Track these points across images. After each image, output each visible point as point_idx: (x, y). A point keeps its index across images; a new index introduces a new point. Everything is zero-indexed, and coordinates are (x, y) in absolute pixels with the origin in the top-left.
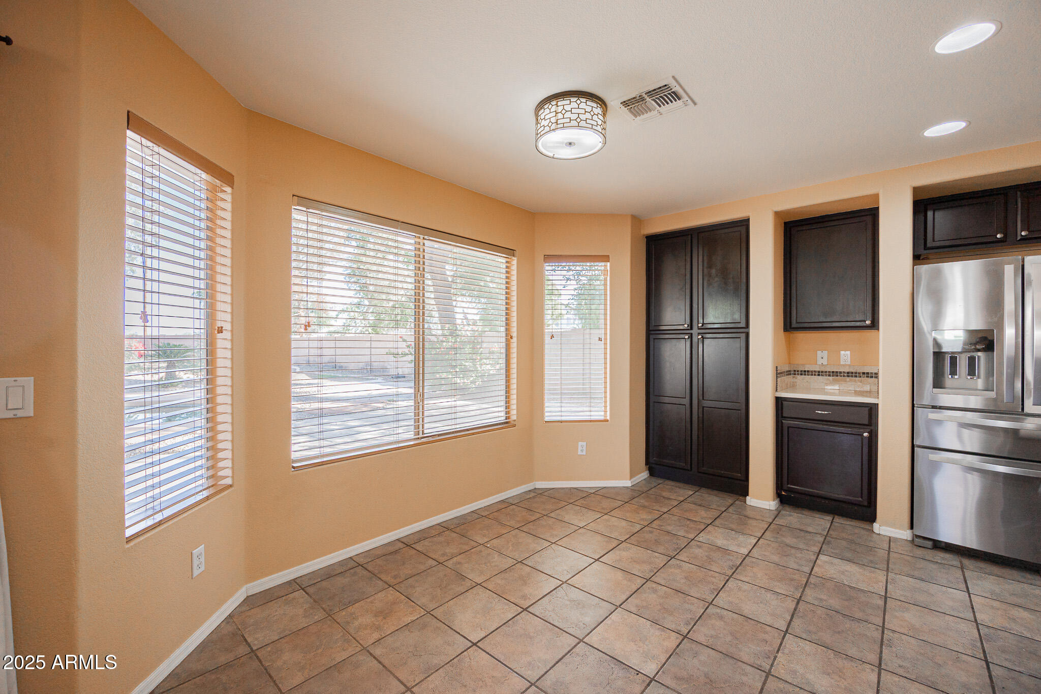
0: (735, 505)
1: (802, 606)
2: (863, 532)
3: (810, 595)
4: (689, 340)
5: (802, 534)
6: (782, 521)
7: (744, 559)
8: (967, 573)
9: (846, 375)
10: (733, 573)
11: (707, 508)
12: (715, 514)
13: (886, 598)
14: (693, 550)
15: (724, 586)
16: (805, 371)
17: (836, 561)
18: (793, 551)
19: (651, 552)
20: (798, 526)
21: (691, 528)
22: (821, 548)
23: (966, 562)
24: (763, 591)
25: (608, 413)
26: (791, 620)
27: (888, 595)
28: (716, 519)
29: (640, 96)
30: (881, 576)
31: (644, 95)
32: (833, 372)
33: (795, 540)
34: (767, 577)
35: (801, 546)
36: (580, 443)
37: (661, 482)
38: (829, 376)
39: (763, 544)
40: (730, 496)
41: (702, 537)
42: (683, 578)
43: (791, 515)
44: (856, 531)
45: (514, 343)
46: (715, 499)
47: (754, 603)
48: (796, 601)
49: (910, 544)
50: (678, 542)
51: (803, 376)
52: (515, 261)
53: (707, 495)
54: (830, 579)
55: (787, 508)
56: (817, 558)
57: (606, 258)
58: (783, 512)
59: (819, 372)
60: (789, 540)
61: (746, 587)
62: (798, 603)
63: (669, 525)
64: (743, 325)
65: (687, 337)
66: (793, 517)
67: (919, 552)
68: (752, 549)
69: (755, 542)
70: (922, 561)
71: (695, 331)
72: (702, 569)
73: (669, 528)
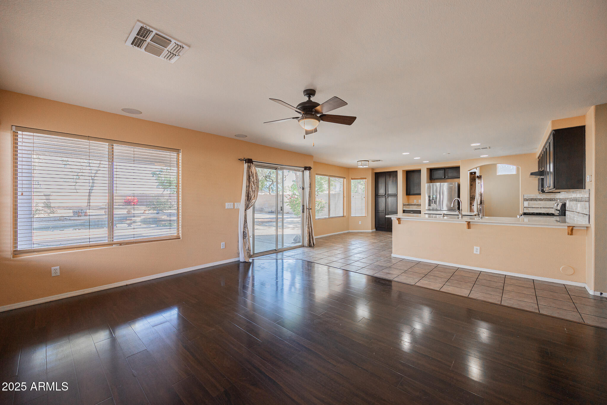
16: (411, 204)
25: (366, 215)
36: (360, 222)
37: (378, 231)
45: (345, 198)
52: (345, 180)
57: (365, 178)
59: (414, 205)
64: (396, 194)
65: (385, 197)
71: (386, 195)
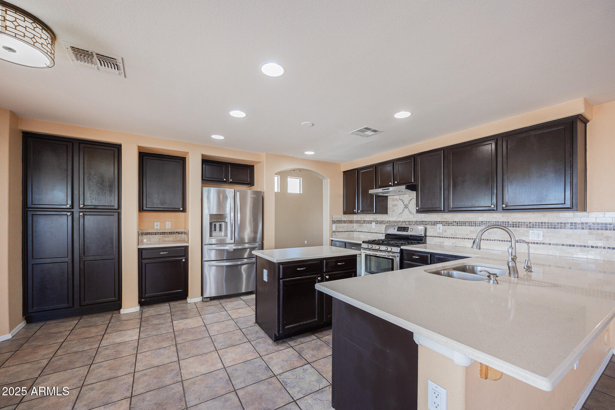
0: (114, 317)
1: (179, 346)
2: (184, 304)
3: (179, 340)
4: (71, 216)
5: (160, 316)
6: (146, 314)
7: (138, 341)
8: (223, 305)
9: (169, 233)
10: (137, 351)
11: (96, 326)
12: (104, 327)
13: (205, 325)
14: (103, 353)
15: (136, 360)
16: (148, 233)
17: (180, 321)
18: (160, 326)
19: (70, 370)
20: (156, 314)
21: (92, 342)
22: (172, 319)
23: (221, 301)
24: (158, 350)
26: (178, 354)
27: (206, 324)
28: (106, 330)
29: (92, 53)
30: (199, 318)
31: (94, 54)
32: (163, 233)
33: (158, 320)
34: (156, 343)
35: (163, 322)
37: (42, 324)
38: (161, 234)
39: (144, 329)
40: (106, 314)
41: (104, 343)
42: (108, 371)
43: (149, 310)
44: (182, 305)
46: (97, 319)
47: (157, 358)
48: (175, 345)
49: (201, 302)
50: (88, 354)
51: (147, 235)
53: (90, 319)
54: (183, 330)
55: (145, 307)
56: (173, 324)
58: (144, 310)
59: (155, 233)
60: (156, 322)
61: (148, 353)
62: (176, 346)
63: (73, 347)
64: (116, 207)
65: (69, 214)
66: (151, 311)
67: (207, 304)
68: (139, 335)
69: (139, 331)
70: (209, 307)
71: (76, 210)
72: (117, 359)
73: (75, 350)
